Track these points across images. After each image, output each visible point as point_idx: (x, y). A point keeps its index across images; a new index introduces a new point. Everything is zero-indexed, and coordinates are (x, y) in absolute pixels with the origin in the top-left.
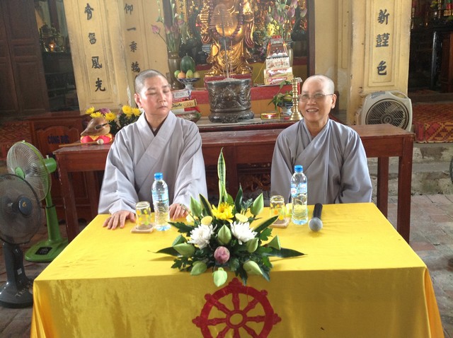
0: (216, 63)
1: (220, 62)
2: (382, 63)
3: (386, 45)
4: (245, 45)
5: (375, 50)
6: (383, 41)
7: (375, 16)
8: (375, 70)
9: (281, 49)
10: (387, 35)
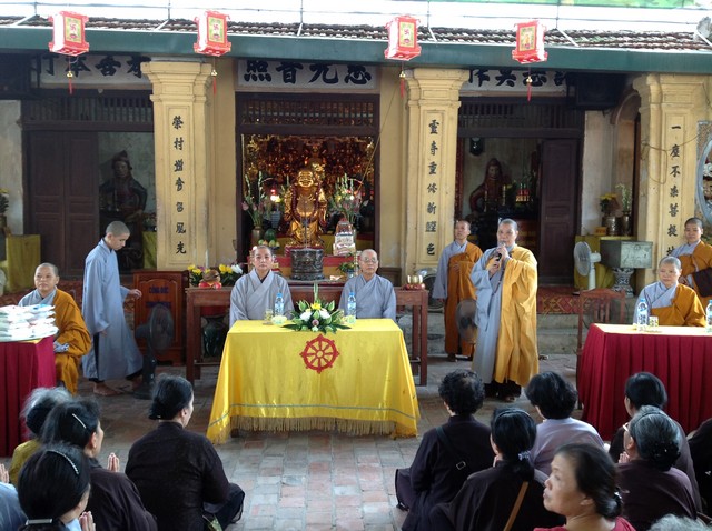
0: (294, 236)
1: (298, 235)
2: (431, 245)
3: (433, 230)
4: (319, 224)
5: (425, 234)
6: (432, 227)
7: (425, 208)
8: (425, 250)
9: (347, 229)
10: (434, 223)
